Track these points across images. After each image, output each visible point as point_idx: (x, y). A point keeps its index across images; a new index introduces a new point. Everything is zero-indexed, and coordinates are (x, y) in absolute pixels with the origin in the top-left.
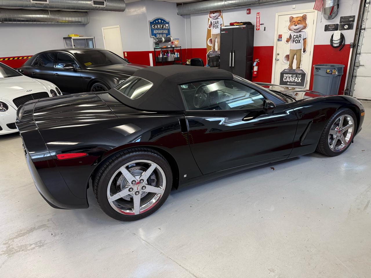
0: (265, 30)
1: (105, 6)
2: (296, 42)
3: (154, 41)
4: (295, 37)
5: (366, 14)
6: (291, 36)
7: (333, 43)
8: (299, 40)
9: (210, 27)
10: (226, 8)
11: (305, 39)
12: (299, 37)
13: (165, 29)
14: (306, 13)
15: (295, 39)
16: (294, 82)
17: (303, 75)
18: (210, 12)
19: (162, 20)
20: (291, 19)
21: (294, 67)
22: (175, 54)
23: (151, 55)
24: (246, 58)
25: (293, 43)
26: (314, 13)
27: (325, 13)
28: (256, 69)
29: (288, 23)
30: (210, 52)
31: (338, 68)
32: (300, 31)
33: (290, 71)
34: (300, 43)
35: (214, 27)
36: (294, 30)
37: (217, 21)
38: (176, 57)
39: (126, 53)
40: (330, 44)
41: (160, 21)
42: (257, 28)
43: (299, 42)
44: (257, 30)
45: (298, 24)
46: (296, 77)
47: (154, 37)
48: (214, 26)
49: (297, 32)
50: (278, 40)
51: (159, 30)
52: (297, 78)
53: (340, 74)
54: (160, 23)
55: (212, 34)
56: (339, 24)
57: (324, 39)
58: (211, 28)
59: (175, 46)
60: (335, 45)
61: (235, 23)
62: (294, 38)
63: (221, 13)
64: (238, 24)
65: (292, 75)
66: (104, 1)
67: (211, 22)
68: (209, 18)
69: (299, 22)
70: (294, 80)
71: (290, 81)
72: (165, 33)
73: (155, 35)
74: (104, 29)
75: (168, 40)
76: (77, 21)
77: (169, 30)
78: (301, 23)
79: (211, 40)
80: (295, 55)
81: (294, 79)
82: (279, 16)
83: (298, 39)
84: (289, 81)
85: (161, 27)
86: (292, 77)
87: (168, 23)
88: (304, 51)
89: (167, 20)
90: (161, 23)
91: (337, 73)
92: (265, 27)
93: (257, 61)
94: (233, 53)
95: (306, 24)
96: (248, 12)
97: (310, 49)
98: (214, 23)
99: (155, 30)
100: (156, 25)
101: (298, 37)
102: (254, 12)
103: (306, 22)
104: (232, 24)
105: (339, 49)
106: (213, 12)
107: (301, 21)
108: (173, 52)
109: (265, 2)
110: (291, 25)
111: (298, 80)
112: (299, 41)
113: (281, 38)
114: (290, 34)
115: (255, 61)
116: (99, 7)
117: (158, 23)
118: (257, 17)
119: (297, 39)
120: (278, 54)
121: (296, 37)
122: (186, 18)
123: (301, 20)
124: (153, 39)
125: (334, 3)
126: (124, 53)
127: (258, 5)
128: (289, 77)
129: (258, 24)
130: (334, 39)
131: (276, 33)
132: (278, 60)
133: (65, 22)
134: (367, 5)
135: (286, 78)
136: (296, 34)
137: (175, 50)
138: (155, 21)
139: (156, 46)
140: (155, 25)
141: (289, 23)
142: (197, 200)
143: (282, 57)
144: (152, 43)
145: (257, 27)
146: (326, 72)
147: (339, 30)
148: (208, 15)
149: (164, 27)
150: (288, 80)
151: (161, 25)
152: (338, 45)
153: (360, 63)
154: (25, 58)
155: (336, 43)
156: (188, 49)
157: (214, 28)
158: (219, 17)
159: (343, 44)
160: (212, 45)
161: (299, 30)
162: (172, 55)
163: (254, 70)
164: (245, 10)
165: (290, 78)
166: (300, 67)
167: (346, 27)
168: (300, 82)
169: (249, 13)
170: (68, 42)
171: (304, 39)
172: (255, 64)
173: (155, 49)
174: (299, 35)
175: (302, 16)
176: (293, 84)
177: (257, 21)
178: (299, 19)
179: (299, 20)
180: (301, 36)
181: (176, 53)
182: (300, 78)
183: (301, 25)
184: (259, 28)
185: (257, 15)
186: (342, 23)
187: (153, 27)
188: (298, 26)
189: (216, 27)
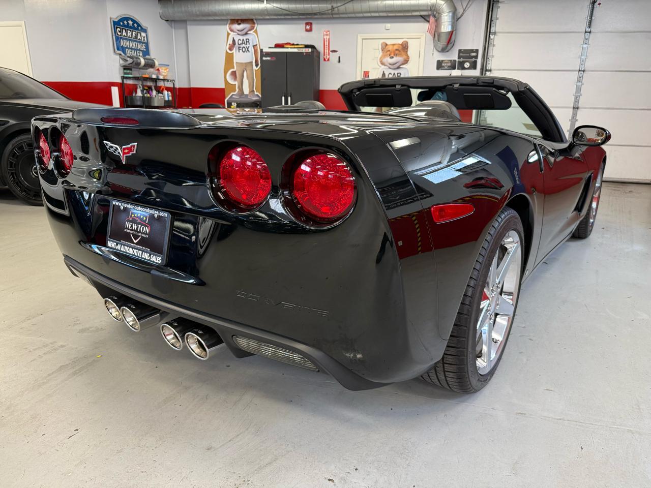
0: (339, 61)
3: (122, 62)
4: (392, 76)
5: (491, 48)
6: (384, 74)
9: (231, 49)
10: (269, 16)
12: (398, 76)
13: (140, 42)
14: (407, 38)
18: (231, 20)
19: (134, 21)
20: (384, 47)
22: (163, 94)
23: (115, 91)
26: (419, 40)
29: (380, 54)
30: (233, 95)
32: (398, 68)
35: (239, 49)
36: (390, 64)
37: (246, 39)
38: (167, 99)
41: (130, 22)
42: (325, 57)
44: (325, 60)
45: (396, 55)
47: (120, 54)
48: (239, 47)
49: (396, 67)
51: (129, 40)
54: (130, 27)
55: (236, 63)
56: (457, 60)
58: (234, 51)
59: (165, 77)
61: (285, 44)
63: (254, 23)
64: (291, 46)
67: (234, 41)
69: (397, 52)
72: (141, 50)
73: (123, 49)
75: (150, 64)
77: (147, 45)
78: (400, 55)
79: (234, 74)
82: (363, 39)
85: (134, 35)
87: (145, 31)
89: (144, 24)
90: (134, 28)
92: (339, 57)
94: (289, 98)
95: (408, 56)
96: (308, 27)
98: (240, 42)
99: (123, 39)
100: (124, 30)
102: (318, 28)
104: (279, 46)
106: (238, 22)
107: (400, 51)
109: (339, 14)
110: (384, 56)
113: (368, 76)
114: (383, 71)
117: (128, 27)
118: (325, 37)
122: (175, 28)
123: (400, 49)
124: (118, 57)
129: (327, 51)
131: (359, 68)
134: (492, 37)
136: (392, 71)
137: (162, 87)
138: (123, 20)
139: (125, 73)
140: (122, 29)
141: (381, 54)
144: (118, 65)
145: (324, 55)
147: (458, 69)
148: (228, 26)
149: (139, 37)
151: (134, 33)
153: (487, 121)
156: (179, 88)
157: (241, 51)
158: (251, 32)
160: (236, 83)
161: (397, 65)
162: (160, 95)
164: (303, 24)
167: (467, 65)
169: (310, 30)
173: (123, 78)
174: (398, 73)
175: (401, 43)
177: (325, 44)
178: (397, 48)
179: (396, 50)
181: (165, 92)
183: (400, 58)
184: (328, 57)
185: (324, 36)
186: (462, 60)
187: (119, 32)
188: (395, 59)
189: (244, 49)
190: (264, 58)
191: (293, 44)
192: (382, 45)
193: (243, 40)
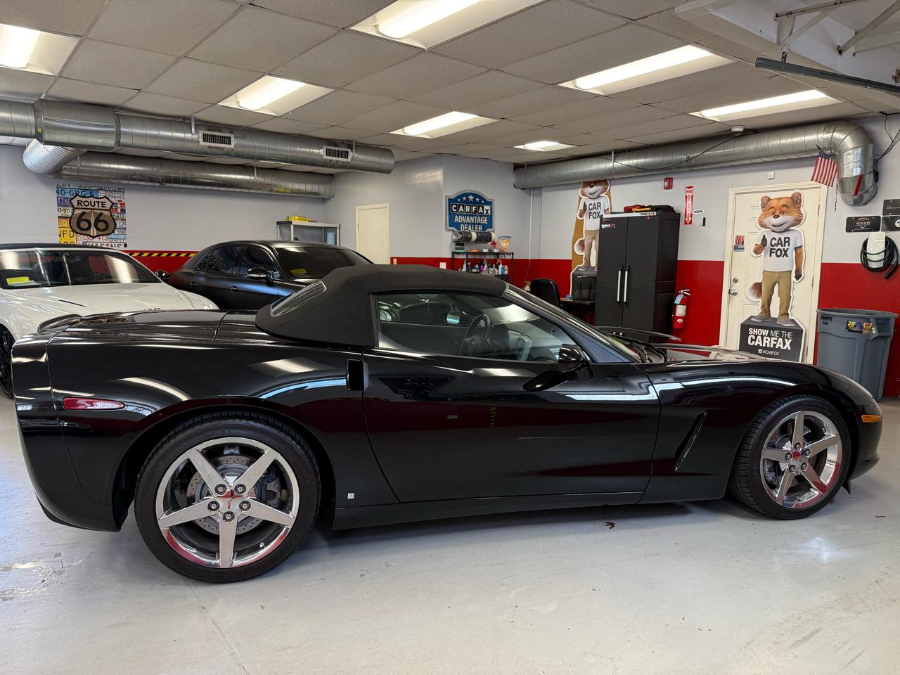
0: (704, 225)
1: (349, 160)
2: (779, 253)
3: (454, 237)
4: (776, 242)
6: (764, 240)
7: (867, 260)
8: (784, 249)
9: (581, 215)
10: (618, 175)
11: (798, 249)
12: (785, 242)
13: (481, 215)
15: (775, 247)
16: (774, 349)
17: (797, 333)
18: (584, 182)
19: (475, 196)
20: (766, 203)
21: (775, 311)
22: (498, 268)
23: (443, 265)
24: (654, 284)
25: (771, 256)
26: (819, 189)
27: (843, 192)
28: (681, 311)
29: (759, 212)
30: (579, 267)
31: (877, 319)
32: (786, 230)
33: (765, 323)
34: (787, 256)
35: (590, 215)
36: (773, 226)
37: (598, 203)
38: (500, 273)
39: (395, 260)
40: (860, 262)
41: (471, 198)
42: (687, 219)
43: (785, 254)
44: (686, 223)
45: (783, 213)
46: (780, 336)
47: (453, 230)
48: (590, 213)
49: (783, 230)
50: (736, 248)
51: (466, 215)
52: (780, 340)
53: (882, 334)
54: (471, 202)
55: (585, 231)
56: (882, 216)
57: (847, 250)
58: (584, 217)
59: (501, 250)
60: (873, 266)
61: (634, 207)
62: (773, 244)
63: (607, 184)
64: (639, 210)
65: (769, 333)
66: (349, 150)
67: (585, 205)
68: (582, 196)
69: (784, 209)
70: (775, 345)
71: (764, 345)
72: (481, 224)
73: (457, 226)
74: (359, 210)
75: (485, 238)
76: (310, 190)
77: (490, 218)
78: (789, 212)
79: (582, 244)
80: (775, 285)
81: (775, 343)
82: (737, 194)
83: (782, 248)
84: (761, 345)
85: (474, 210)
86: (769, 335)
87: (490, 204)
88: (798, 276)
89: (488, 196)
90: (474, 202)
91: (874, 332)
92: (704, 219)
93: (685, 295)
94: (626, 272)
95: (801, 214)
96: (666, 184)
97: (812, 273)
98: (591, 207)
99: (458, 215)
100: (461, 207)
101: (781, 244)
102: (680, 184)
103: (802, 209)
104: (628, 210)
105: (885, 274)
106: (591, 184)
107: (788, 207)
108: (494, 263)
109: (704, 165)
110: (765, 215)
111: (784, 344)
112: (785, 252)
113: (743, 243)
114: (764, 236)
115: (680, 294)
116: (337, 162)
117: (468, 202)
118: (687, 195)
119: (779, 247)
120: (736, 281)
121: (778, 244)
122: (533, 196)
123: (788, 204)
124: (451, 233)
125: (864, 169)
126: (392, 259)
127: (686, 169)
128: (762, 337)
129: (689, 212)
130: (869, 250)
131: (730, 232)
132: (735, 294)
133: (284, 190)
135: (754, 338)
136: (777, 236)
137: (499, 260)
138: (461, 196)
141: (761, 212)
142: (384, 565)
143: (744, 288)
144: (449, 241)
145: (686, 217)
146: (847, 328)
147: (882, 231)
148: (580, 189)
149: (481, 210)
150: (758, 342)
151: (474, 206)
152: (881, 265)
154: (183, 255)
155: (876, 260)
156: (532, 260)
158: (603, 195)
159: (893, 263)
161: (785, 226)
162: (491, 269)
163: (677, 315)
164: (660, 180)
165: (765, 338)
166: (788, 314)
168: (789, 348)
169: (669, 187)
170: (285, 231)
171: (796, 248)
172: (678, 300)
173: (453, 253)
174: (785, 238)
175: (790, 196)
176: (772, 353)
177: (688, 203)
178: (784, 203)
179: (784, 206)
180: (788, 242)
181: (501, 266)
182: (788, 339)
183: (789, 217)
184: (690, 219)
185: (687, 192)
186: (890, 215)
187: (455, 208)
188: (781, 219)
189: (594, 216)
190: (603, 226)
191: (643, 207)
192: (762, 200)
193: (595, 204)
